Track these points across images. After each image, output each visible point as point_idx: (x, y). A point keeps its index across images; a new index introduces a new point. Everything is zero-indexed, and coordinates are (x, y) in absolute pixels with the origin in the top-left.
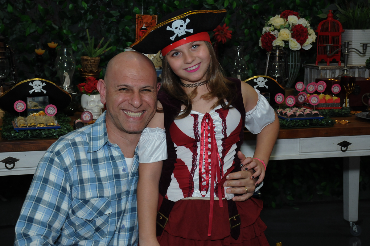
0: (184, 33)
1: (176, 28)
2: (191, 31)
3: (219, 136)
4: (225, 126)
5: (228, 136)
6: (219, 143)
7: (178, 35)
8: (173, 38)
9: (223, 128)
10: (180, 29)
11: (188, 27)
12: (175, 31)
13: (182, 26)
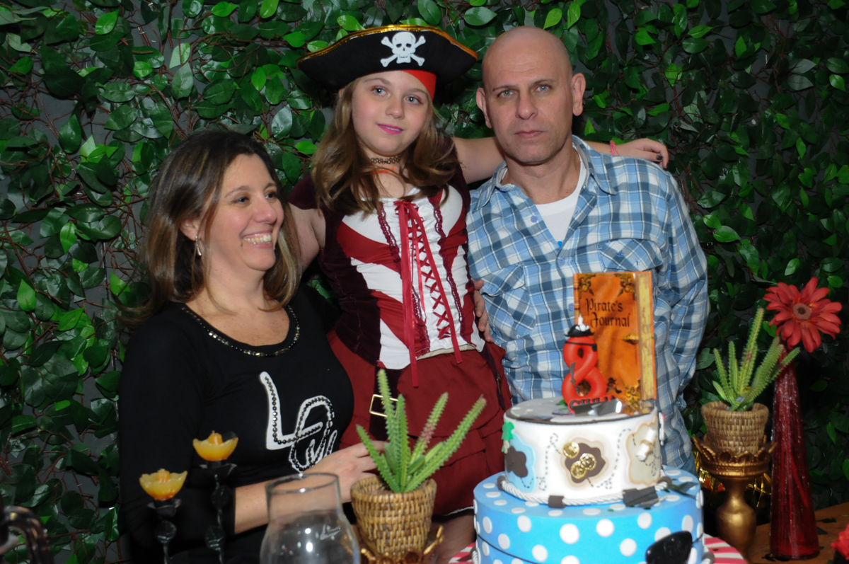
0: (408, 61)
1: (399, 45)
2: (421, 61)
3: (433, 236)
4: (441, 217)
5: (447, 236)
6: (435, 248)
7: (396, 59)
8: (385, 62)
9: (437, 220)
10: (404, 50)
11: (419, 52)
12: (395, 50)
13: (409, 45)
